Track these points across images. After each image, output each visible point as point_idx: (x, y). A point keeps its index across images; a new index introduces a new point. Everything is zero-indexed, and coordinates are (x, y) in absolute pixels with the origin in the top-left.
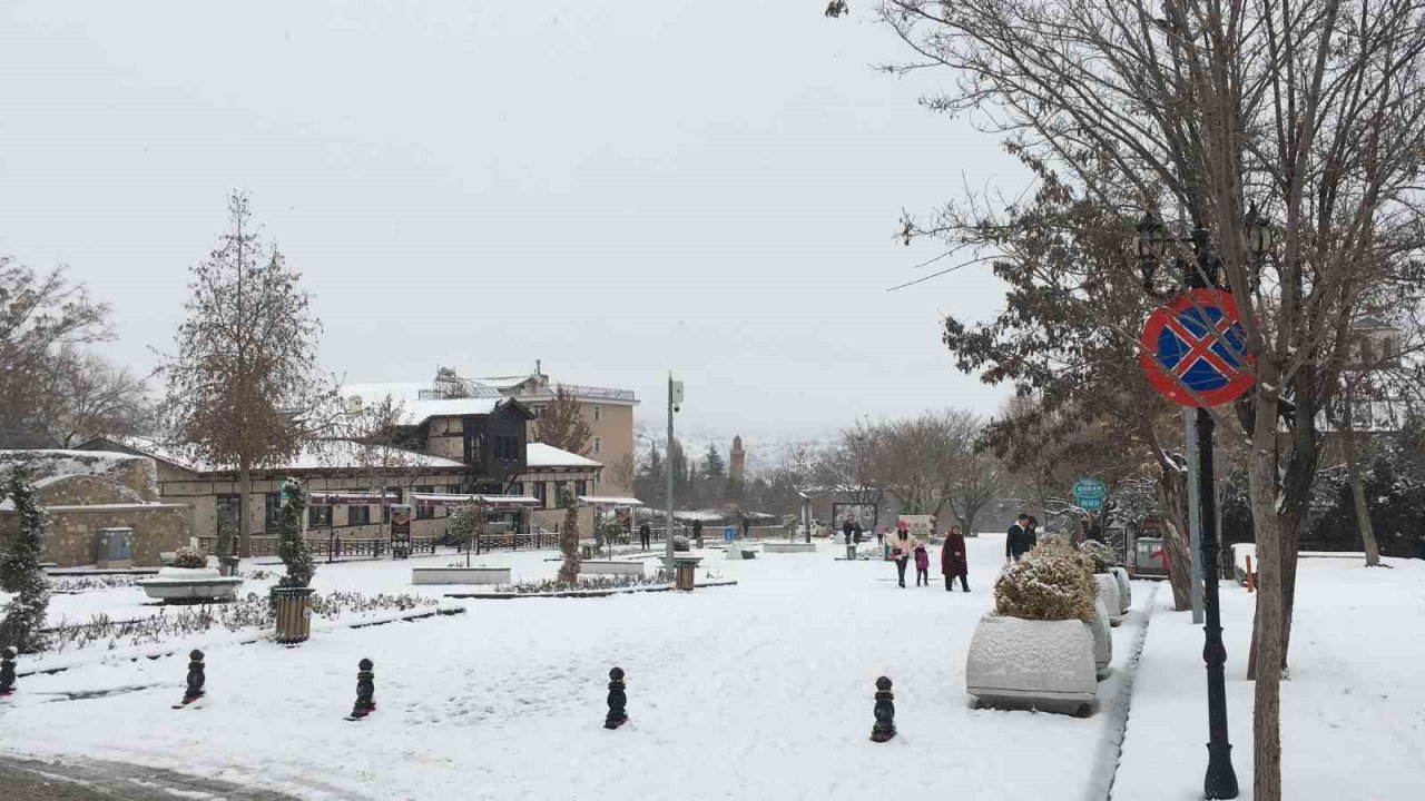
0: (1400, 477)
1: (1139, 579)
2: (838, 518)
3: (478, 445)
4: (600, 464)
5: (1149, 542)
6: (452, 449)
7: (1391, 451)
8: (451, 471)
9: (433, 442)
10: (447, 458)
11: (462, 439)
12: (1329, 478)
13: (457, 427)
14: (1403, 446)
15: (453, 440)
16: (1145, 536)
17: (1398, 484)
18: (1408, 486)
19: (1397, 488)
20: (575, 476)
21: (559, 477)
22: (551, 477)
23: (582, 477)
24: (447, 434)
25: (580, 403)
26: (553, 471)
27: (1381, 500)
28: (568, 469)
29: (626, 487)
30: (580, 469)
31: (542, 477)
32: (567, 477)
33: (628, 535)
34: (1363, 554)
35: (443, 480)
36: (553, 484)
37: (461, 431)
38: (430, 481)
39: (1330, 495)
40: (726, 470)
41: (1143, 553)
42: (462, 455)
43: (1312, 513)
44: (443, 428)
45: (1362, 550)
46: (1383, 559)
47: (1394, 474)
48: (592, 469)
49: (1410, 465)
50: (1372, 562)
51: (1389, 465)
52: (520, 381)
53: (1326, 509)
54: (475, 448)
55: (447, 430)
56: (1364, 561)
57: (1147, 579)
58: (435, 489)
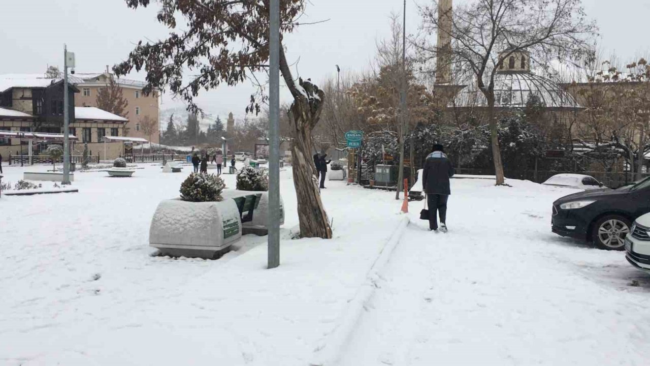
0: (523, 131)
1: (375, 188)
2: (258, 152)
3: (41, 105)
4: (127, 120)
5: (382, 167)
6: (25, 107)
7: (519, 116)
8: (24, 119)
9: (15, 103)
10: (22, 111)
11: (31, 101)
12: (484, 131)
13: (28, 94)
14: (527, 114)
15: (26, 102)
16: (381, 163)
17: (521, 136)
18: (527, 137)
19: (521, 138)
20: (111, 126)
21: (100, 126)
22: (94, 125)
23: (115, 126)
24: (23, 98)
25: (122, 88)
26: (95, 122)
27: (511, 144)
28: (106, 121)
29: (145, 133)
30: (114, 122)
31: (88, 125)
32: (105, 125)
33: (132, 158)
34: (494, 177)
35: (18, 124)
36: (96, 129)
37: (31, 96)
38: (7, 124)
39: (483, 141)
40: (225, 128)
41: (379, 173)
42: (32, 110)
43: (473, 152)
44: (20, 95)
45: (494, 174)
46: (507, 181)
47: (520, 130)
48: (122, 122)
49: (528, 125)
50: (500, 183)
51: (517, 124)
52: (96, 76)
53: (481, 150)
54: (39, 107)
55: (23, 96)
56: (495, 182)
57: (379, 188)
58: (12, 128)
